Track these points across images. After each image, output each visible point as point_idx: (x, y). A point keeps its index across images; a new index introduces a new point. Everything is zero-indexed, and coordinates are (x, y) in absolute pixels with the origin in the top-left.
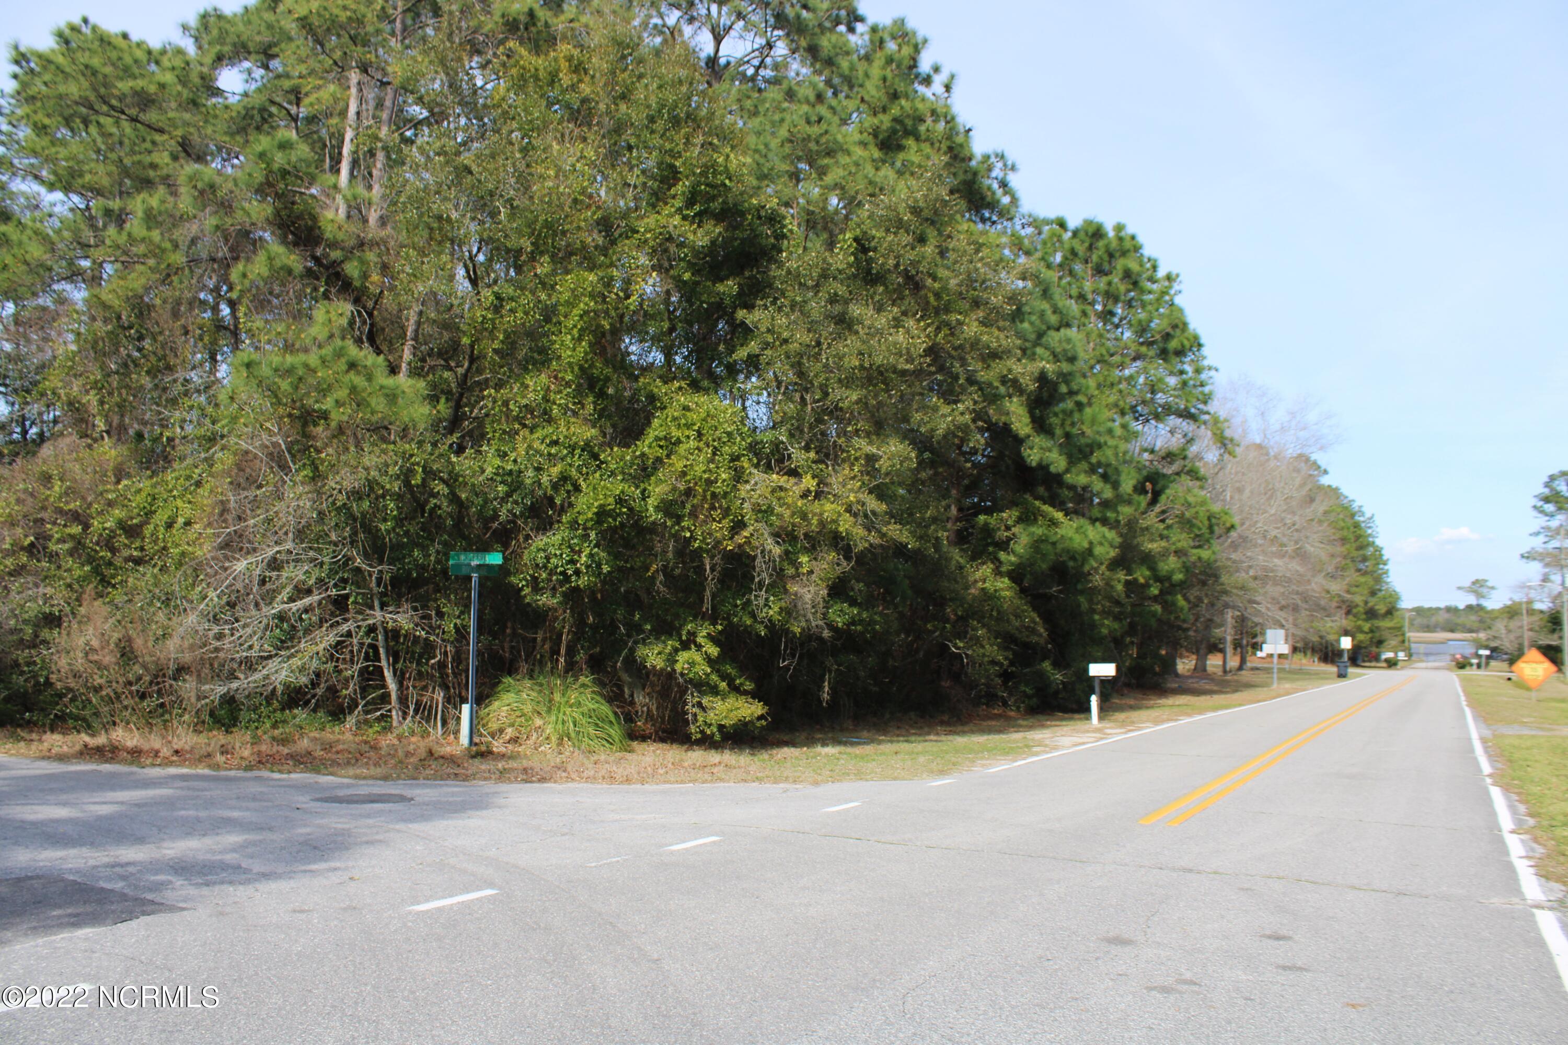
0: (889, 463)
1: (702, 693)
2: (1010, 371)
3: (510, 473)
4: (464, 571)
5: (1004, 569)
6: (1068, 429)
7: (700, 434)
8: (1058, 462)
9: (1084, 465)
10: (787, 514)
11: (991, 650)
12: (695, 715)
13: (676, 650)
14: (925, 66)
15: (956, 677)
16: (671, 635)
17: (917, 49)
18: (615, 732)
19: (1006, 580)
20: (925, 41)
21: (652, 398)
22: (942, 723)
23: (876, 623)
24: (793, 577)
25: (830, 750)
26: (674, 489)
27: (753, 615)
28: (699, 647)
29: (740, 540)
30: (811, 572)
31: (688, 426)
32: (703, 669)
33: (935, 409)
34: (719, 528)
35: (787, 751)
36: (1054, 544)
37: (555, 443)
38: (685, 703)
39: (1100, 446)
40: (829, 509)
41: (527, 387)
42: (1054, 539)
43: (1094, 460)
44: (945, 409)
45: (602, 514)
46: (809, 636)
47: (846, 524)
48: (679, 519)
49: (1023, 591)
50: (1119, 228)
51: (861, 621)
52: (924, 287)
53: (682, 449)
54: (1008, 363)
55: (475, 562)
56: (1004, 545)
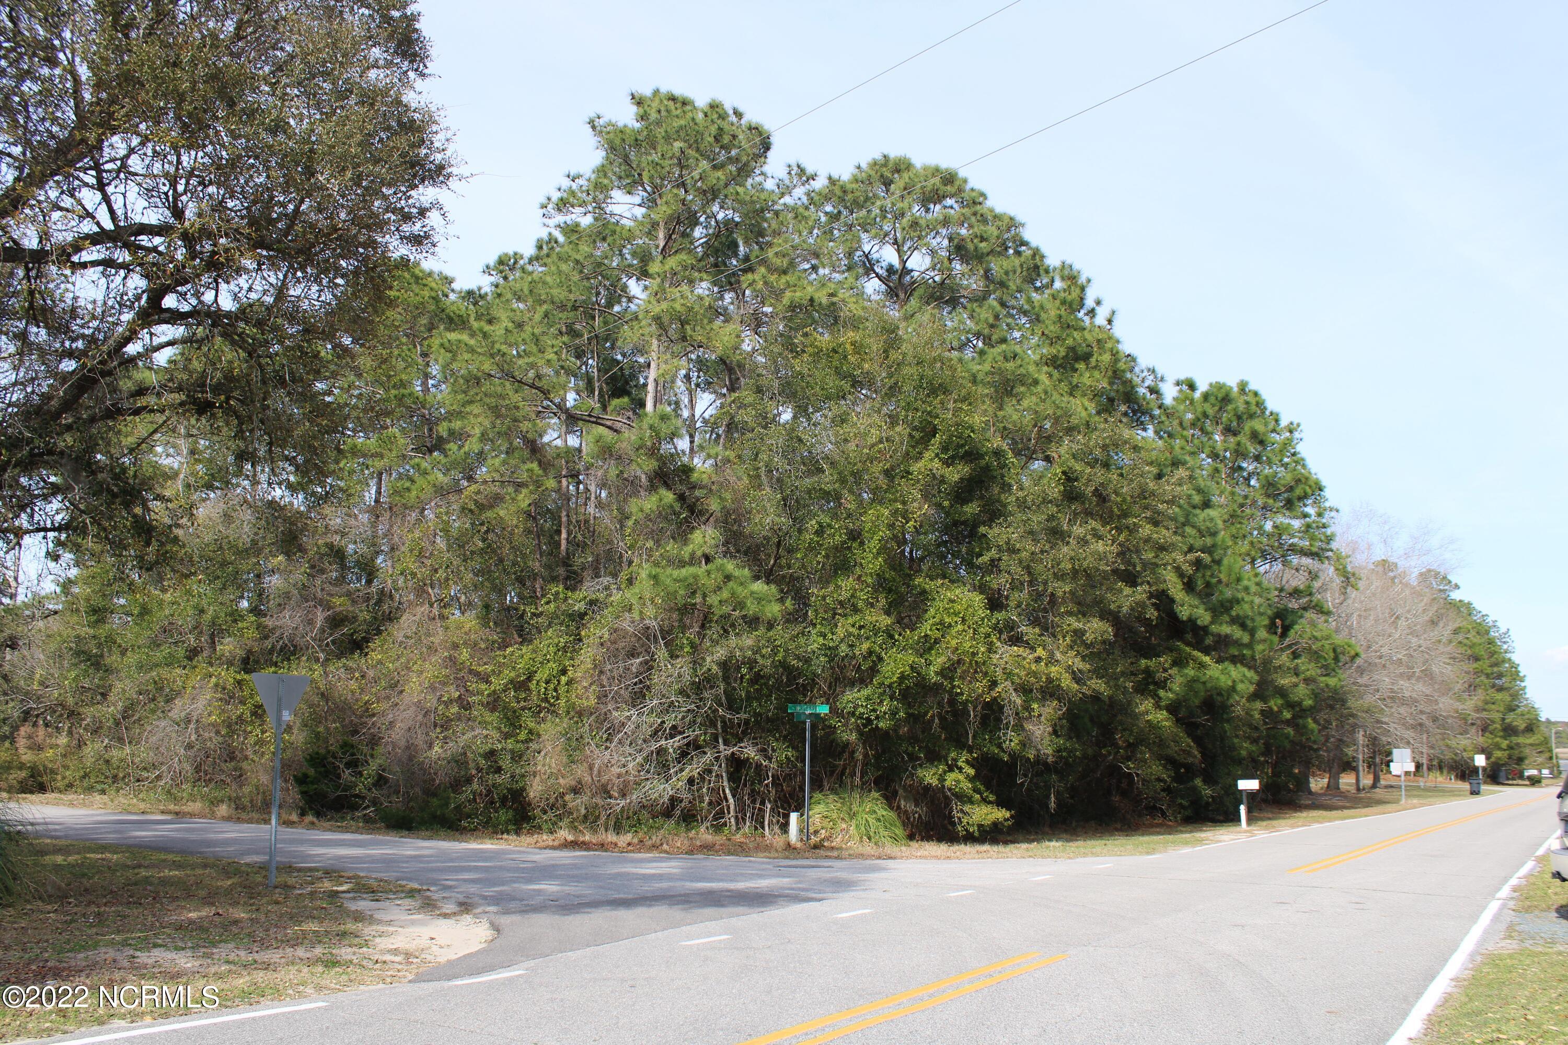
0: (1093, 636)
1: (963, 803)
2: (1174, 560)
3: (830, 648)
4: (803, 718)
5: (1163, 704)
6: (1207, 578)
7: (964, 620)
8: (1204, 617)
9: (1226, 618)
10: (1023, 673)
11: (1156, 769)
12: (959, 818)
13: (945, 772)
14: (1089, 302)
15: (1124, 794)
16: (940, 761)
17: (1083, 289)
18: (899, 831)
19: (1164, 712)
20: (1089, 281)
21: (924, 592)
22: (1117, 830)
23: (1076, 750)
24: (1027, 719)
25: (1053, 844)
26: (949, 659)
27: (999, 746)
28: (960, 769)
29: (994, 694)
30: (1040, 715)
31: (956, 614)
32: (966, 786)
33: (1121, 591)
34: (980, 686)
35: (1024, 846)
36: (1204, 683)
37: (861, 627)
38: (951, 810)
39: (1238, 601)
40: (1054, 670)
41: (840, 587)
42: (1203, 679)
43: (1234, 613)
44: (1127, 591)
45: (902, 678)
46: (1039, 761)
47: (1067, 682)
48: (952, 679)
49: (1179, 721)
50: (1243, 387)
51: (1066, 749)
52: (1109, 500)
53: (953, 631)
54: (1173, 555)
55: (808, 712)
56: (1162, 684)
